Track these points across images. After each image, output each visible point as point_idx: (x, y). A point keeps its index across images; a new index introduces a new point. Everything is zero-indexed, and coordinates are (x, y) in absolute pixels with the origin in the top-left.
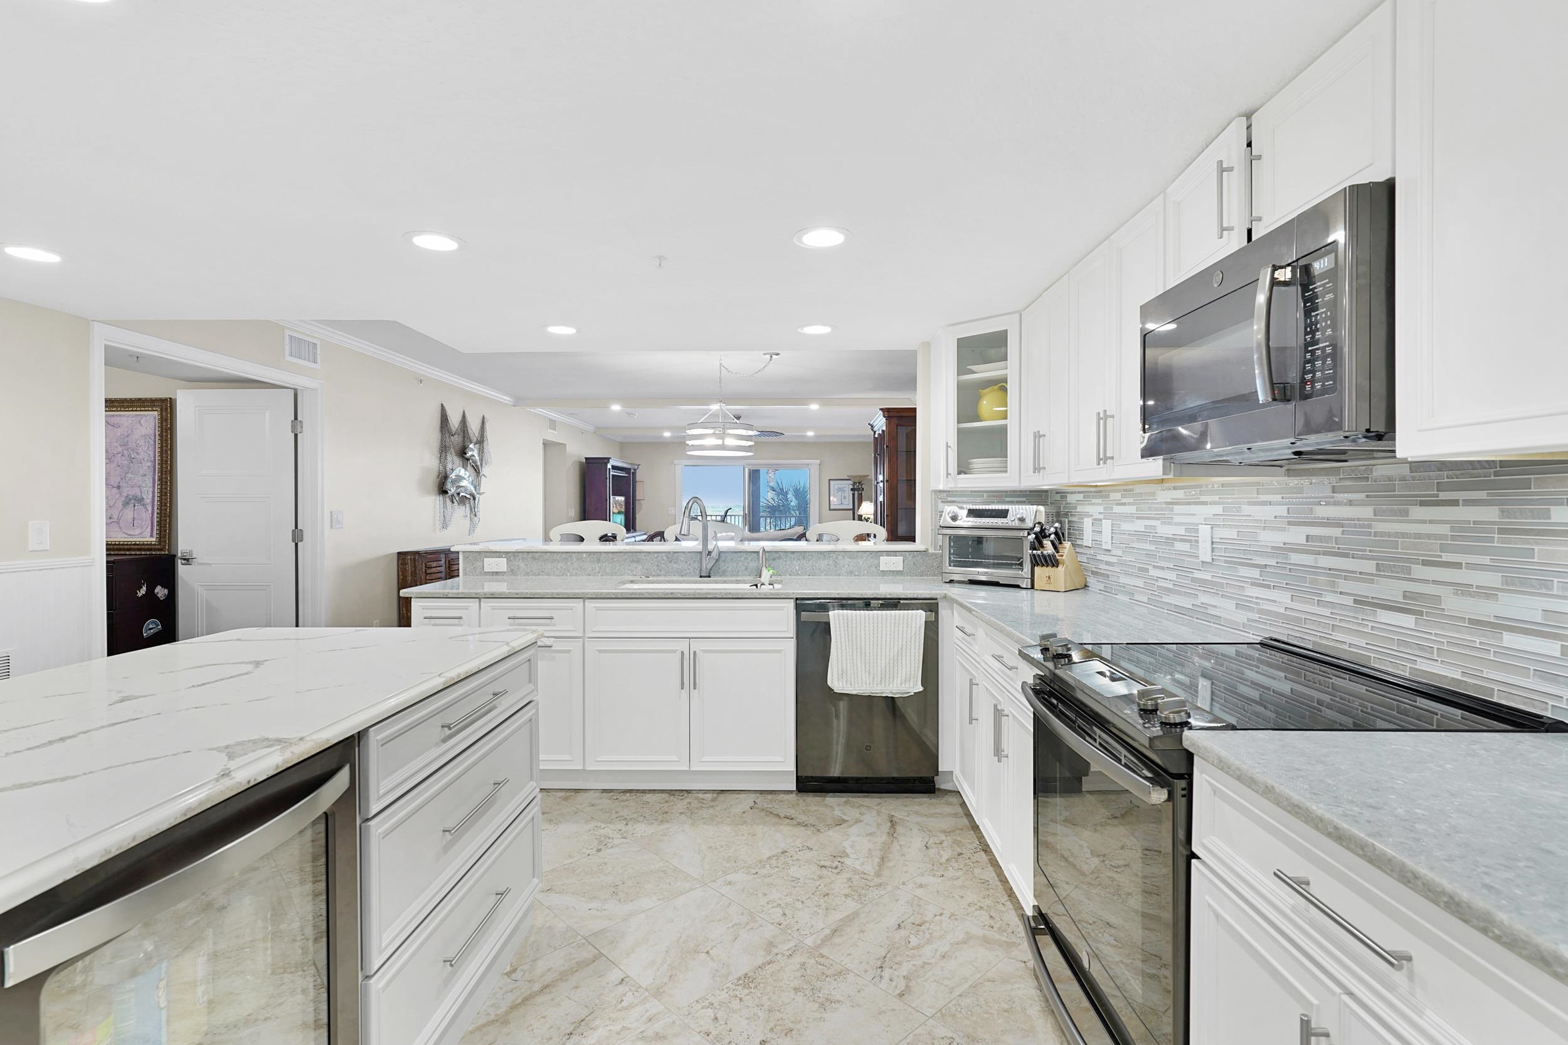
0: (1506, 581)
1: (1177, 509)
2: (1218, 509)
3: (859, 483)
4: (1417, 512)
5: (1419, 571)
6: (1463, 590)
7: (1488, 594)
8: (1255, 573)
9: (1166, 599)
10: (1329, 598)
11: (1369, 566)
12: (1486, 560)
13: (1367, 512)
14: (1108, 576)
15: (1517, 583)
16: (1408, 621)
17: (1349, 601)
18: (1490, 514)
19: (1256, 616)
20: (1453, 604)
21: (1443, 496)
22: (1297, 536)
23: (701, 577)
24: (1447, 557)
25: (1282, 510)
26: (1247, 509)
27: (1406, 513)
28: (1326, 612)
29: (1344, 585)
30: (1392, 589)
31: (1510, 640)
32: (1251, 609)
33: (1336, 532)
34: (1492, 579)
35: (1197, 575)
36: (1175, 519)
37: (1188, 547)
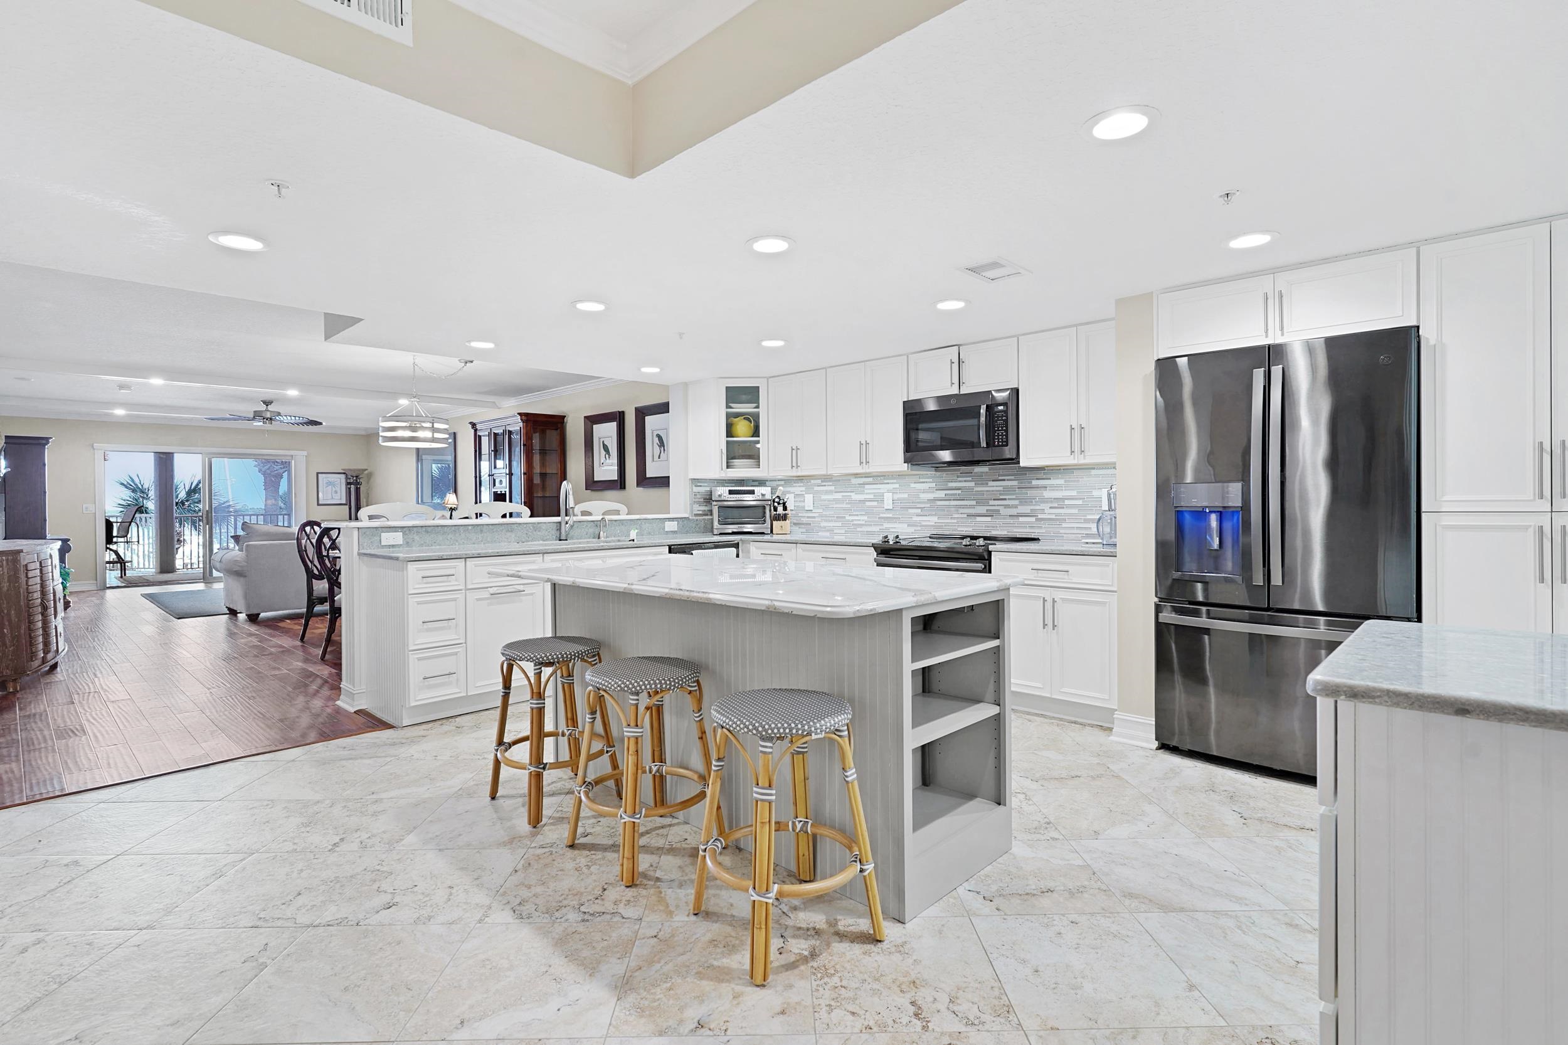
0: (1021, 502)
1: (867, 486)
2: (897, 486)
3: (357, 477)
4: (991, 483)
5: (992, 502)
6: (1007, 506)
7: (1016, 507)
8: (919, 511)
9: (859, 529)
10: (956, 516)
11: (974, 503)
12: (1014, 497)
13: (972, 484)
14: (810, 524)
15: (1024, 502)
16: (989, 519)
17: (965, 516)
18: (1015, 483)
19: (919, 528)
20: (1003, 511)
21: (1000, 478)
22: (942, 494)
23: (560, 540)
24: (1001, 497)
26: (913, 485)
27: (987, 484)
28: (955, 521)
29: (961, 511)
30: (982, 509)
31: (1021, 519)
32: (917, 526)
33: (960, 492)
34: (1016, 502)
35: (882, 515)
36: (866, 491)
37: (875, 504)
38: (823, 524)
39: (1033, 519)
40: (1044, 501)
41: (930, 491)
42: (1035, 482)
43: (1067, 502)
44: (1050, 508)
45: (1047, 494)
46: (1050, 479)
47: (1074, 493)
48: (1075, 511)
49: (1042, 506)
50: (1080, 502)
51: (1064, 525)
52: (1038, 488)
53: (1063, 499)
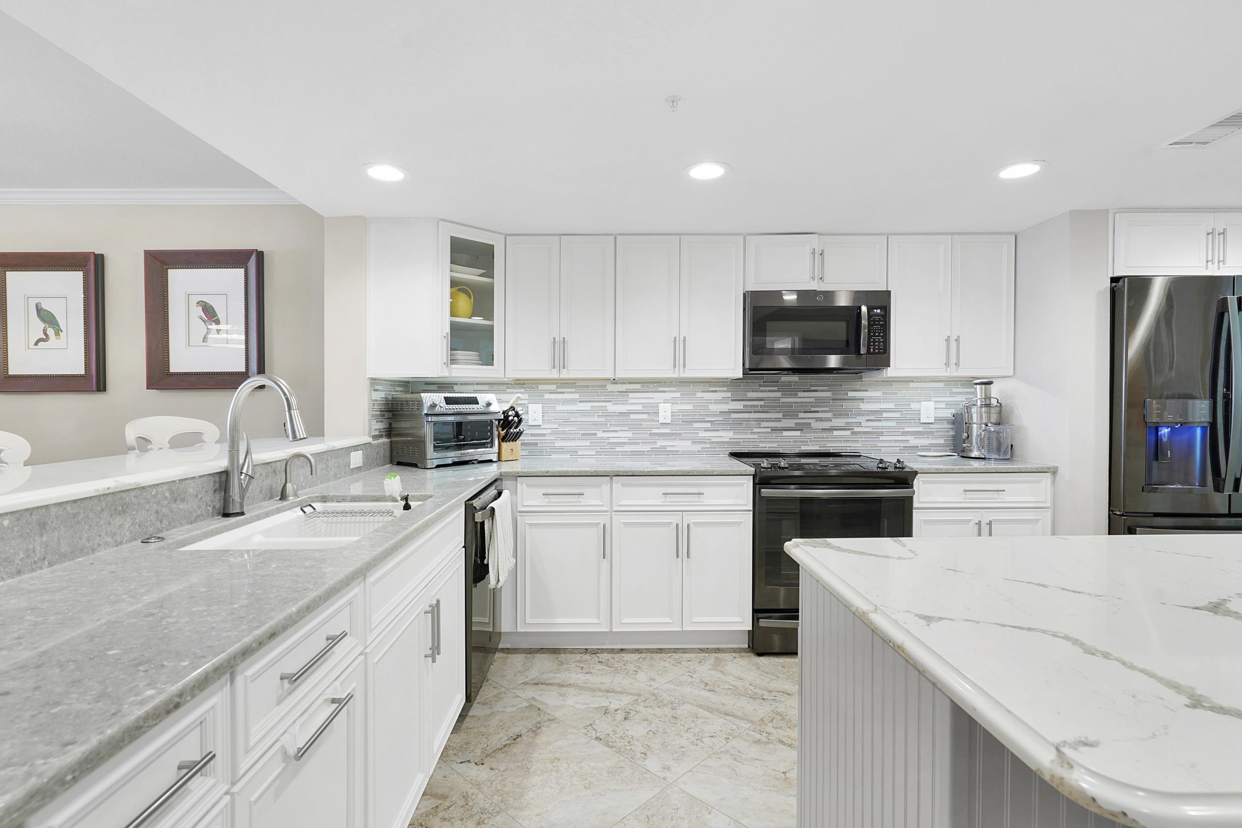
0: (834, 415)
1: (631, 395)
2: (678, 395)
4: (800, 394)
5: (801, 415)
6: (821, 420)
7: (829, 420)
8: (709, 425)
9: (618, 449)
10: (756, 430)
11: (780, 415)
12: (827, 409)
13: (779, 394)
15: (837, 415)
16: (798, 433)
17: (769, 430)
18: (828, 394)
19: (709, 446)
20: (815, 425)
21: (812, 388)
22: (739, 405)
23: (226, 515)
24: (813, 409)
25: (729, 395)
26: (699, 395)
27: (797, 395)
28: (756, 436)
29: (764, 424)
30: (791, 423)
31: (836, 433)
32: (705, 443)
33: (762, 403)
34: (830, 415)
35: (654, 431)
36: (630, 401)
37: (645, 416)
38: (558, 444)
39: (848, 433)
40: (861, 413)
41: (724, 401)
42: (851, 394)
43: (885, 415)
44: (867, 420)
45: (864, 406)
46: (867, 391)
47: (891, 406)
48: (893, 424)
49: (859, 419)
50: (897, 415)
51: (882, 438)
52: (854, 399)
53: (881, 412)
